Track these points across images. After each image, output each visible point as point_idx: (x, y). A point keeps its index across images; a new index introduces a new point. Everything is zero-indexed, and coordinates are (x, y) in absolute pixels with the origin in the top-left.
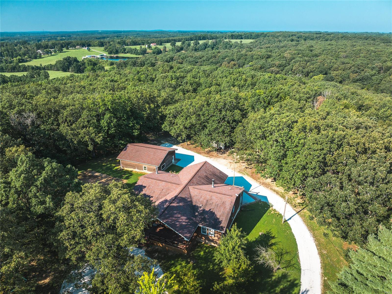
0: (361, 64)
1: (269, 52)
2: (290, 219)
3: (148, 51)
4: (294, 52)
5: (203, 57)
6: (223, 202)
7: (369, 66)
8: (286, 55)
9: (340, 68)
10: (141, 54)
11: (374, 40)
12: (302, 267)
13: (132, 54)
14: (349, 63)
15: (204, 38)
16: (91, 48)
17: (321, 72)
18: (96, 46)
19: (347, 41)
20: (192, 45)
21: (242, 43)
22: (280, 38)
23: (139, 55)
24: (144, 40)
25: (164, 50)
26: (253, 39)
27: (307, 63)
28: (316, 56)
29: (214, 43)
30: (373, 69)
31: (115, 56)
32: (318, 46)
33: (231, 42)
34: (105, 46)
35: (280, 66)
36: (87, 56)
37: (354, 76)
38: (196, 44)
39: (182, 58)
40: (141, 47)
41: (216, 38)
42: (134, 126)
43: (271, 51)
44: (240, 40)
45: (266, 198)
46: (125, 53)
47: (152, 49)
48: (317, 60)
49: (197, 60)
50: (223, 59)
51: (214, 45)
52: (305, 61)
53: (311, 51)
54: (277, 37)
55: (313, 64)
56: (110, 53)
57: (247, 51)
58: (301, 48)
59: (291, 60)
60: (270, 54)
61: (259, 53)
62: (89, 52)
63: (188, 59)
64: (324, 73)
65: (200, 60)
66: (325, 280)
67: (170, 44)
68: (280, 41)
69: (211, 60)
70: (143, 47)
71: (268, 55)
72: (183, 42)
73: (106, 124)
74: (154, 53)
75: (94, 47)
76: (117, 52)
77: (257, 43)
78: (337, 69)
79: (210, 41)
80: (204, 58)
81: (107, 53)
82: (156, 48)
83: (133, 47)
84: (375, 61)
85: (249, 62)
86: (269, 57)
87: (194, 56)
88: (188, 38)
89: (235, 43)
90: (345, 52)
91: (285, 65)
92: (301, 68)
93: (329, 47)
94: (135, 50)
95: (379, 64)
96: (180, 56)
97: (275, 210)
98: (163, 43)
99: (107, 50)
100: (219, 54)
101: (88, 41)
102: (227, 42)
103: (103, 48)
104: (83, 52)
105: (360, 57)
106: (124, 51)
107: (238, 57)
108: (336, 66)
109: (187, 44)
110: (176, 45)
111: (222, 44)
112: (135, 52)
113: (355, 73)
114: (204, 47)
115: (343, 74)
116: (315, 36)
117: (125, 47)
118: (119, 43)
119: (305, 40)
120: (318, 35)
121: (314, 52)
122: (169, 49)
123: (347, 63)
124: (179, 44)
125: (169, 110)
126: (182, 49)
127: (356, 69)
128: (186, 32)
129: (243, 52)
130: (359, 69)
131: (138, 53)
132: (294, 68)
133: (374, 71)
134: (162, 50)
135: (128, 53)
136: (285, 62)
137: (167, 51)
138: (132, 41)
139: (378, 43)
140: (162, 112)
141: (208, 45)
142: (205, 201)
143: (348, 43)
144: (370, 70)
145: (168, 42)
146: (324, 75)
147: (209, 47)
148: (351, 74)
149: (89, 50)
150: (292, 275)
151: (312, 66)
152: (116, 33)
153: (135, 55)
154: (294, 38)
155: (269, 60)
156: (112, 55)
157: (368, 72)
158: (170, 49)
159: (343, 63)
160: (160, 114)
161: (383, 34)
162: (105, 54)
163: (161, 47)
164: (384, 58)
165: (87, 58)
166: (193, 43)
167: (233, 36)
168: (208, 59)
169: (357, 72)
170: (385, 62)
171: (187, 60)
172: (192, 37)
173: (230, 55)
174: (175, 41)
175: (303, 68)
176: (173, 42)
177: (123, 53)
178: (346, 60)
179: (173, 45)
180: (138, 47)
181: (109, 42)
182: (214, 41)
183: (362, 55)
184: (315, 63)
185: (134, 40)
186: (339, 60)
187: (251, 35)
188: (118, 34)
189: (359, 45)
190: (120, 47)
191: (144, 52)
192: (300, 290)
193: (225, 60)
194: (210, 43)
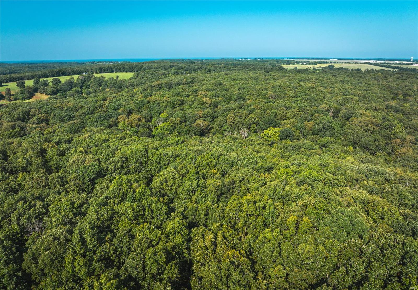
7: (317, 109)
8: (204, 99)
15: (64, 74)
20: (50, 83)
25: (7, 94)
29: (81, 79)
33: (104, 78)
37: (310, 125)
38: (56, 83)
39: (45, 112)
41: (81, 72)
49: (72, 114)
50: (115, 110)
51: (83, 83)
64: (274, 124)
67: (15, 83)
72: (37, 80)
77: (139, 78)
79: (75, 77)
87: (65, 108)
88: (42, 75)
89: (110, 79)
90: (267, 89)
92: (238, 119)
95: (324, 105)
98: (4, 82)
100: (107, 102)
109: (43, 82)
110: (26, 85)
111: (92, 80)
113: (310, 121)
114: (68, 86)
122: (16, 93)
124: (29, 83)
126: (35, 90)
134: (3, 93)
137: (13, 95)
141: (74, 83)
144: (323, 116)
145: (11, 81)
147: (75, 86)
148: (307, 123)
158: (17, 91)
163: (2, 90)
168: (90, 112)
171: (55, 115)
172: (47, 72)
174: (22, 79)
176: (20, 81)
178: (284, 103)
179: (21, 85)
182: (80, 76)
183: (289, 93)
187: (124, 68)
193: (120, 111)
194: (77, 81)
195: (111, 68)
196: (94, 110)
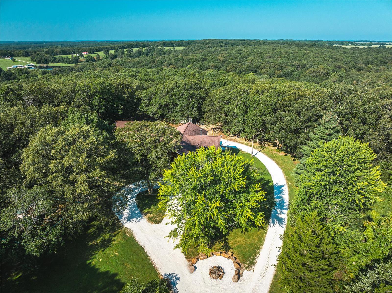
0: (283, 63)
1: (204, 56)
2: (256, 154)
3: (81, 59)
4: (225, 55)
5: (142, 62)
6: (213, 141)
7: (289, 64)
8: (219, 58)
9: (266, 67)
10: (74, 63)
11: (289, 44)
12: (271, 174)
13: (63, 63)
14: (273, 62)
15: (136, 46)
16: (15, 58)
17: (251, 71)
18: (20, 56)
19: (268, 46)
20: (126, 52)
21: (176, 49)
22: (210, 45)
23: (72, 64)
24: (74, 49)
25: (97, 58)
26: (184, 46)
27: (238, 64)
28: (245, 57)
29: (148, 50)
30: (292, 66)
31: (45, 65)
32: (246, 50)
33: (164, 49)
34: (31, 56)
35: (215, 68)
36: (12, 67)
37: (278, 72)
38: (130, 52)
39: (120, 64)
40: (73, 56)
41: (149, 46)
42: (118, 106)
43: (205, 55)
44: (173, 47)
45: (235, 146)
46: (56, 62)
47: (85, 58)
48: (246, 60)
50: (161, 63)
51: (148, 52)
52: (237, 62)
53: (240, 54)
54: (207, 44)
55: (244, 64)
56: (39, 62)
57: (183, 56)
58: (231, 52)
59: (225, 62)
60: (204, 57)
61: (195, 57)
62: (13, 62)
63: (126, 64)
64: (254, 71)
65: (139, 65)
66: (286, 178)
67: (103, 52)
68: (210, 47)
69: (150, 65)
70: (75, 56)
71: (203, 59)
72: (117, 50)
73: (97, 104)
74: (87, 61)
75: (18, 57)
76: (46, 62)
77: (189, 49)
78: (264, 68)
79: (144, 49)
80: (144, 63)
81: (35, 63)
82: (88, 56)
83: (64, 56)
84: (293, 60)
85: (187, 65)
86: (204, 60)
87: (133, 62)
88: (121, 47)
89: (168, 49)
90: (269, 53)
91: (220, 67)
92: (234, 68)
93: (255, 50)
94: (67, 59)
95: (297, 62)
96: (118, 62)
97: (244, 152)
98: (95, 52)
99: (34, 60)
100: (157, 59)
101: (10, 51)
102: (160, 50)
103: (29, 58)
104: (6, 62)
105: (281, 57)
106: (55, 61)
107: (176, 62)
108: (263, 65)
109: (121, 51)
110: (109, 53)
111: (155, 51)
112: (67, 61)
113: (279, 70)
114: (138, 54)
115: (270, 72)
116: (240, 42)
117: (55, 56)
118: (47, 52)
119: (232, 46)
120: (243, 42)
121: (243, 55)
122: (103, 57)
123: (272, 62)
124: (112, 52)
125: (144, 94)
126: (116, 57)
127: (279, 67)
128: (114, 42)
129: (180, 56)
130: (282, 67)
131: (70, 62)
132: (228, 69)
133: (294, 68)
134: (95, 58)
135: (58, 62)
136: (219, 63)
137: (101, 59)
138: (61, 50)
139: (293, 47)
140: (138, 96)
141: (142, 52)
142: (200, 142)
143: (270, 47)
144: (290, 67)
145: (100, 51)
146: (254, 73)
147: (143, 54)
148: (276, 71)
149: (13, 60)
150: (266, 178)
151: (243, 66)
152: (38, 43)
153: (67, 64)
154: (222, 44)
155: (205, 63)
156: (42, 65)
157: (289, 69)
159: (269, 63)
160: (137, 97)
161: (295, 41)
162: (33, 64)
163: (94, 56)
164: (300, 58)
165: (13, 68)
166: (127, 51)
167: (165, 44)
168: (147, 64)
169: (281, 70)
170: (301, 60)
171: (126, 66)
172: (125, 45)
173: (168, 59)
174: (108, 49)
175: (236, 68)
176: (106, 50)
177: (53, 62)
178: (270, 60)
179: (106, 52)
180: (70, 56)
181: (35, 52)
182: (147, 48)
183: (283, 56)
184: (245, 63)
185: (63, 49)
186: (265, 60)
187: (182, 43)
188: (40, 45)
189: (279, 49)
190: (49, 57)
191: (76, 61)
192: (273, 183)
193: (164, 64)
194: (144, 51)
195: (172, 43)
196: (149, 63)
